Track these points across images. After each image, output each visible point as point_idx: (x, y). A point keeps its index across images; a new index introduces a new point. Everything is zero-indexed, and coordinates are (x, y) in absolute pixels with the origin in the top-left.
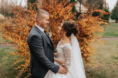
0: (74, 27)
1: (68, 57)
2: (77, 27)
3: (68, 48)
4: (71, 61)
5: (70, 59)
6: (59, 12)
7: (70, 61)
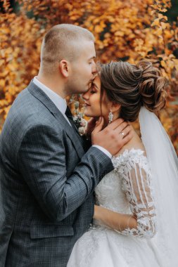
0: (146, 81)
1: (139, 201)
2: (155, 79)
3: (135, 166)
4: (154, 215)
5: (150, 204)
6: (111, 19)
7: (151, 212)
